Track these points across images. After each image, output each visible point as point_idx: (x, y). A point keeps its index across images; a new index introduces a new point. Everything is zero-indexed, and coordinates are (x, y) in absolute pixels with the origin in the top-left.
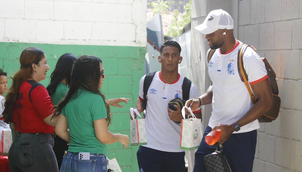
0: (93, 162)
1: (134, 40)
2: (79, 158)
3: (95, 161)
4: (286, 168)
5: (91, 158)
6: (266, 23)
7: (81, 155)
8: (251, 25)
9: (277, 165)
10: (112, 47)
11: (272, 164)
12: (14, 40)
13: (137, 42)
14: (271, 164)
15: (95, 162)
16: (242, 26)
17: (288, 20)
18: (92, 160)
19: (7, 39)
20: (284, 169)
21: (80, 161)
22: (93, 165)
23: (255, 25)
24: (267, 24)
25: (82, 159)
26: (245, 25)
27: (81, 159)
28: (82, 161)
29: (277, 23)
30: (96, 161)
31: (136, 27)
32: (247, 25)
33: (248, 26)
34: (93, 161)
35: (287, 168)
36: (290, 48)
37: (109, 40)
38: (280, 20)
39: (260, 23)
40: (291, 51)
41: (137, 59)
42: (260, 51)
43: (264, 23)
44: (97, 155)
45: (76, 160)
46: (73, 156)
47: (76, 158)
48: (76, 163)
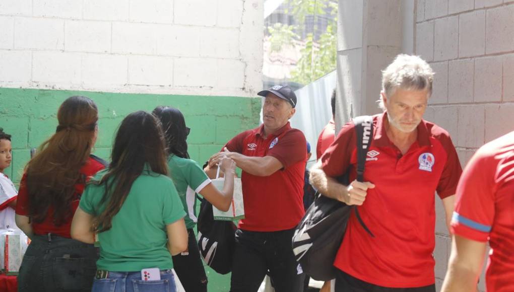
0: (165, 284)
1: (242, 87)
2: (143, 278)
3: (167, 281)
7: (145, 273)
8: (436, 62)
10: (206, 97)
12: (46, 86)
13: (247, 89)
15: (167, 283)
17: (498, 54)
18: (163, 280)
19: (35, 84)
21: (146, 282)
22: (165, 288)
23: (442, 63)
24: (462, 60)
27: (146, 279)
28: (149, 282)
29: (479, 58)
30: (169, 281)
31: (246, 65)
34: (165, 281)
36: (499, 100)
37: (201, 87)
38: (483, 54)
39: (450, 59)
40: (500, 104)
41: (246, 118)
42: (450, 104)
43: (456, 59)
44: (167, 272)
45: (138, 283)
46: (126, 276)
47: (137, 278)
48: (137, 287)
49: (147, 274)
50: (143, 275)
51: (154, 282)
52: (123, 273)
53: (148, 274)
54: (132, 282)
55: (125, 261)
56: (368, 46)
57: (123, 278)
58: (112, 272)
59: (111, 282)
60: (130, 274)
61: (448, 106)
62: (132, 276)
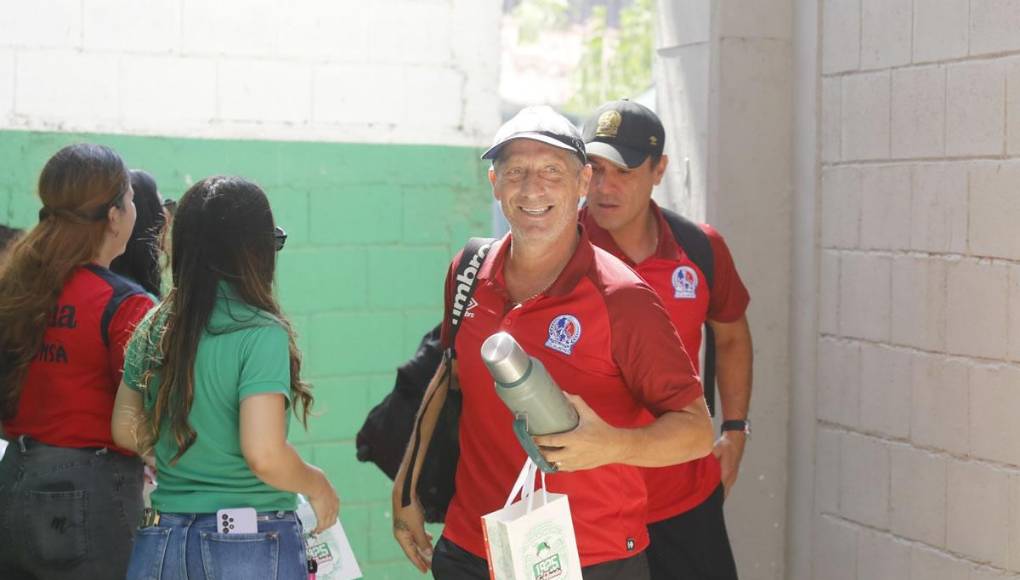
0: (270, 541)
1: (456, 123)
2: (221, 528)
3: (275, 536)
4: (983, 564)
5: (262, 526)
6: (917, 65)
7: (225, 517)
8: (865, 72)
9: (953, 553)
10: (380, 147)
11: (937, 551)
12: (45, 124)
13: (467, 128)
14: (932, 550)
15: (274, 540)
16: (832, 76)
17: (994, 56)
18: (265, 534)
19: (21, 121)
20: (976, 568)
21: (225, 538)
22: (269, 551)
23: (878, 74)
24: (919, 68)
25: (231, 531)
26: (843, 74)
27: (226, 530)
28: (231, 537)
29: (956, 64)
30: (279, 536)
31: (466, 79)
32: (849, 73)
33: (852, 77)
34: (268, 536)
35: (989, 563)
36: (998, 152)
37: (371, 125)
38: (964, 54)
39: (894, 65)
40: (1001, 162)
41: (467, 190)
42: (894, 161)
43: (907, 66)
44: (278, 515)
45: (209, 538)
46: (190, 523)
47: (209, 529)
48: (207, 546)
49: (228, 520)
50: (220, 521)
51: (242, 537)
52: (187, 516)
53: (231, 520)
54: (199, 537)
55: (193, 491)
56: (722, 39)
57: (184, 526)
58: (167, 513)
59: (161, 535)
60: (201, 517)
61: (891, 164)
62: (201, 524)
